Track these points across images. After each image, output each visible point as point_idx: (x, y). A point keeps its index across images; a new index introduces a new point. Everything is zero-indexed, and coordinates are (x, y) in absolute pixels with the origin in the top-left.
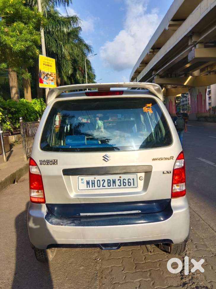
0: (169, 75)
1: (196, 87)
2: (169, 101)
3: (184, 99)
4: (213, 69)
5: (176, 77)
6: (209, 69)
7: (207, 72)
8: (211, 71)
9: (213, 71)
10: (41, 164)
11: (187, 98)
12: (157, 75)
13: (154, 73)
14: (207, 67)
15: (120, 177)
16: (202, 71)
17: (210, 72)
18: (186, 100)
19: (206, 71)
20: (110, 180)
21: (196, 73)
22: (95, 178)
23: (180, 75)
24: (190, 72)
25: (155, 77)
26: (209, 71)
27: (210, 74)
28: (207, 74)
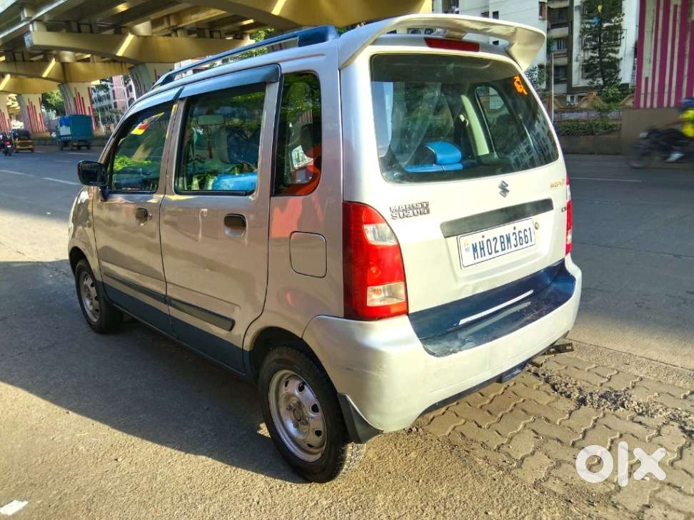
0: (74, 26)
1: (147, 65)
2: (75, 96)
3: (102, 93)
4: (181, 23)
5: (92, 32)
6: (173, 23)
7: (169, 28)
8: (180, 28)
9: (182, 28)
10: (393, 218)
11: (111, 91)
12: (38, 20)
13: (26, 14)
14: (168, 16)
15: (515, 228)
16: (155, 24)
17: (175, 30)
18: (108, 97)
19: (166, 25)
20: (503, 236)
21: (143, 28)
22: (483, 237)
23: (101, 29)
24: (128, 24)
25: (31, 26)
26: (173, 27)
27: (177, 36)
28: (169, 32)
